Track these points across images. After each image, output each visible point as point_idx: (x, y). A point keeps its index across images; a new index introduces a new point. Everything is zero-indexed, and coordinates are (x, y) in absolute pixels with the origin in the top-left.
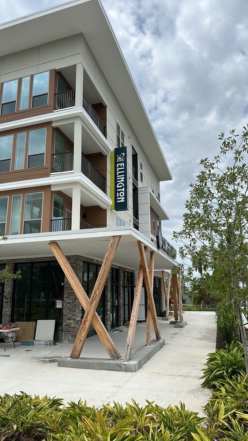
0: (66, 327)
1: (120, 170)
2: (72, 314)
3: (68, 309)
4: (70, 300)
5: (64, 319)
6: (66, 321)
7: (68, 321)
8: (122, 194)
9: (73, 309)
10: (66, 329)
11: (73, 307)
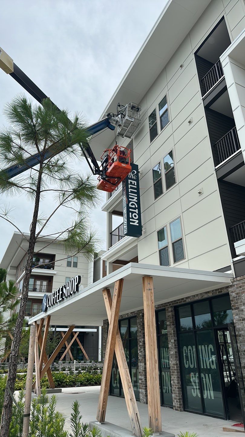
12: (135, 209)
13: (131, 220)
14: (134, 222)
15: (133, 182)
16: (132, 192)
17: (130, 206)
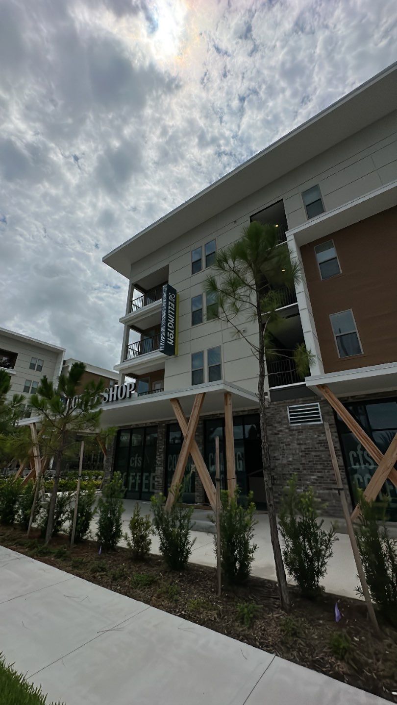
12: (172, 329)
13: (168, 339)
14: (170, 341)
15: (172, 305)
16: (170, 313)
17: (168, 325)
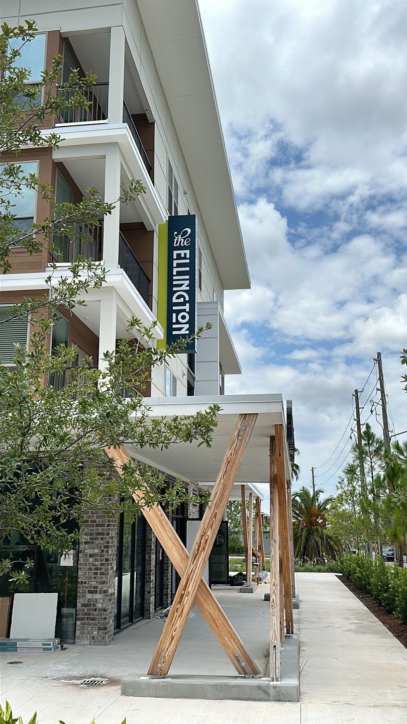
0: (86, 609)
1: (179, 265)
2: (100, 580)
3: (91, 569)
4: (94, 548)
5: (81, 591)
6: (84, 596)
7: (89, 596)
8: (184, 317)
9: (102, 569)
10: (86, 614)
11: (102, 564)
